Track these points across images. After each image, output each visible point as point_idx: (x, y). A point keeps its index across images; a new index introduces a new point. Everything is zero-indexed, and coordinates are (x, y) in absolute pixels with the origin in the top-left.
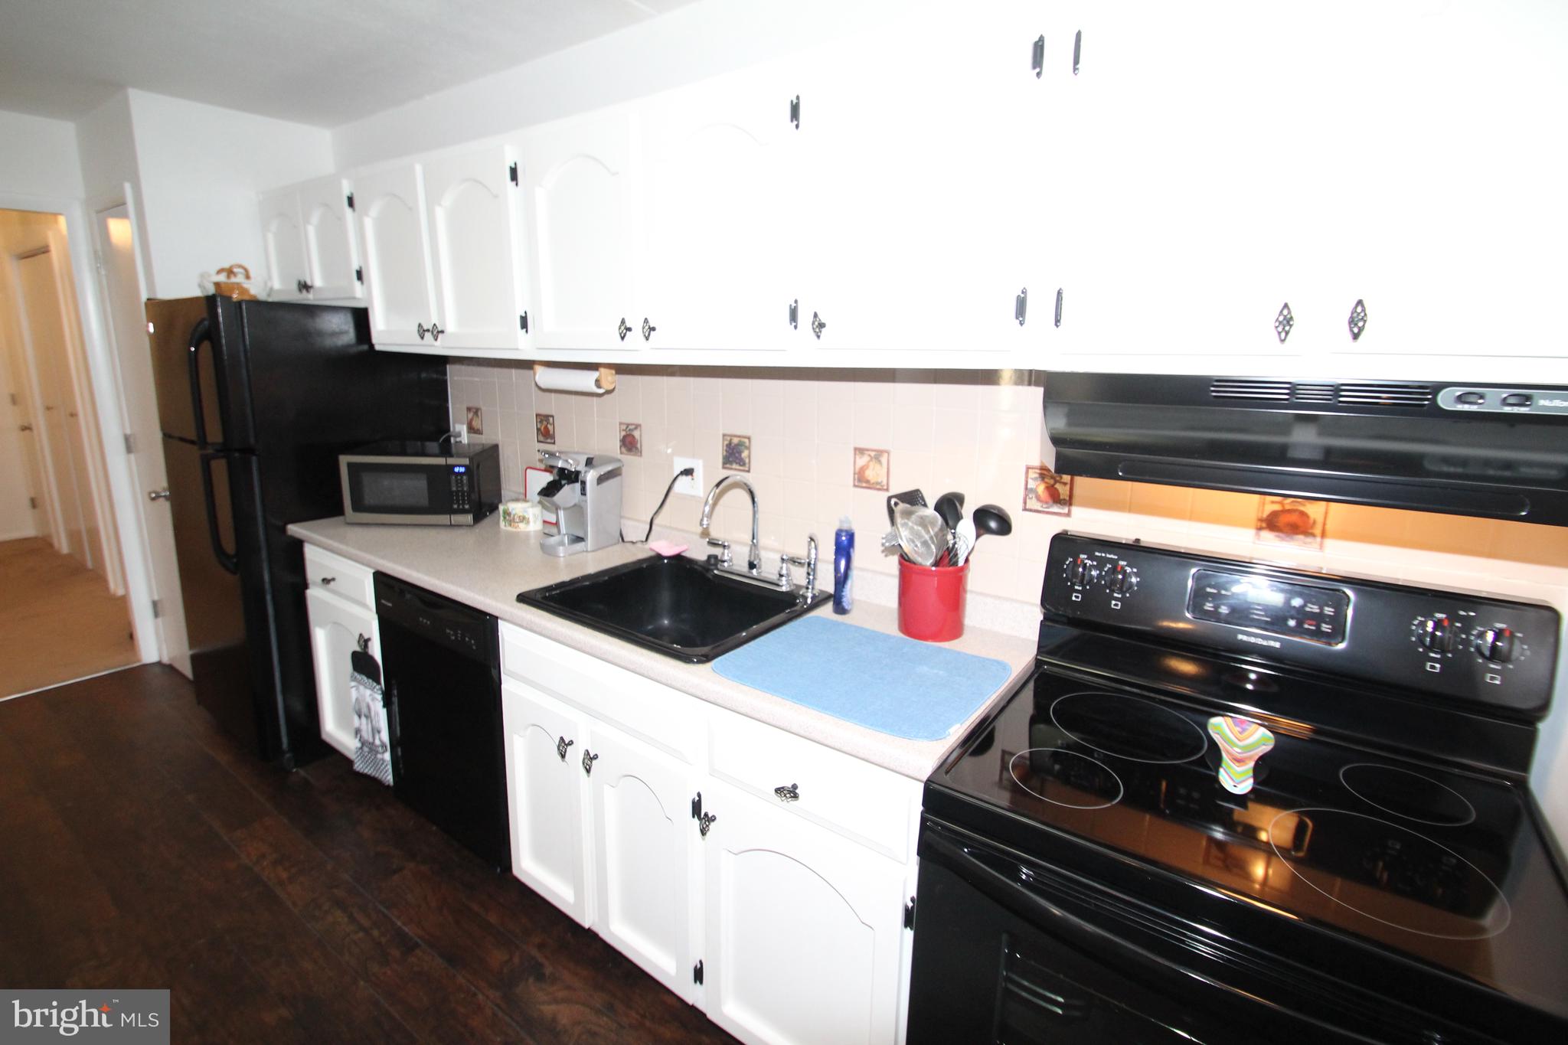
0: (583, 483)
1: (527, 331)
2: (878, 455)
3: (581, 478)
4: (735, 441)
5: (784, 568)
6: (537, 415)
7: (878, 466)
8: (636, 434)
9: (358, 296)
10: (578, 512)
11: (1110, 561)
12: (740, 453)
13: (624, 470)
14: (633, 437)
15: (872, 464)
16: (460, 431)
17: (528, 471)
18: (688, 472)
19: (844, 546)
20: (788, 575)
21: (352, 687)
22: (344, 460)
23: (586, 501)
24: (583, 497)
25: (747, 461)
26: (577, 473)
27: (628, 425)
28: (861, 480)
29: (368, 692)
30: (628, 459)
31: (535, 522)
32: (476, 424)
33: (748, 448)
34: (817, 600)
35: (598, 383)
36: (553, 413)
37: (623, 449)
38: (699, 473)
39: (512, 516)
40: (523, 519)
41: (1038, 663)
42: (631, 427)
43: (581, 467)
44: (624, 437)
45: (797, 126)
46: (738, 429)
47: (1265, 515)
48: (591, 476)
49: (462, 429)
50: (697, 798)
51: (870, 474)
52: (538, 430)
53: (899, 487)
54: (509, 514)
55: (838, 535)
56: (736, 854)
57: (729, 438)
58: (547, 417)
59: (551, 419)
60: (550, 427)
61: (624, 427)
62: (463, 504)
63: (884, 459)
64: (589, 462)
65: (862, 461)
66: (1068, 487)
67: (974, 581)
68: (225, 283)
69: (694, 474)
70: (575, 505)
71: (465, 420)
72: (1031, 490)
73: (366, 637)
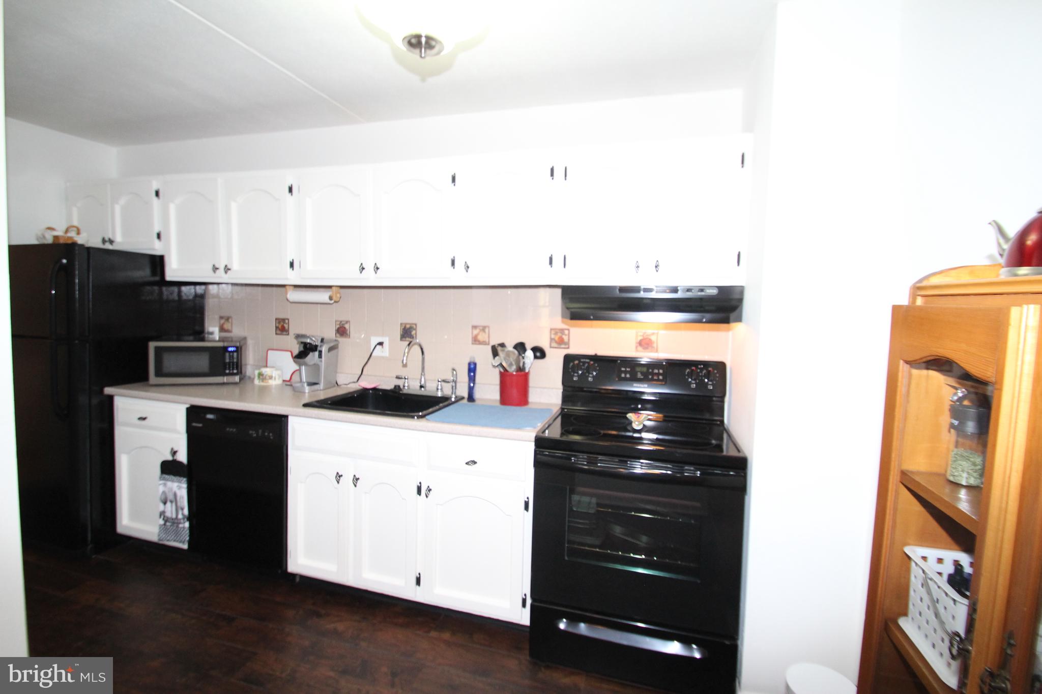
0: (320, 352)
1: (293, 269)
2: (484, 329)
3: (319, 349)
4: (408, 326)
5: (440, 386)
6: (276, 319)
7: (484, 334)
8: (347, 326)
9: (157, 248)
10: (317, 367)
11: (587, 362)
12: (411, 332)
13: (340, 346)
14: (345, 328)
15: (481, 334)
16: (213, 330)
17: (270, 352)
18: (381, 344)
19: (472, 369)
20: (441, 389)
21: (160, 484)
22: (152, 345)
23: (321, 361)
24: (320, 359)
25: (415, 336)
26: (316, 346)
27: (341, 322)
28: (476, 341)
29: (176, 484)
30: (342, 340)
31: (279, 379)
32: (227, 326)
33: (416, 329)
34: (458, 399)
35: (331, 298)
36: (288, 317)
37: (338, 335)
38: (386, 344)
39: (264, 376)
40: (271, 378)
41: (562, 409)
42: (343, 323)
43: (318, 343)
44: (338, 329)
45: (454, 185)
46: (409, 320)
47: (638, 341)
48: (324, 349)
49: (216, 330)
50: (419, 485)
51: (480, 338)
52: (277, 328)
53: (495, 341)
54: (262, 375)
55: (469, 364)
56: (441, 505)
57: (404, 325)
58: (284, 320)
59: (287, 321)
60: (286, 326)
61: (339, 323)
62: (233, 369)
63: (487, 330)
64: (322, 340)
65: (476, 332)
66: (567, 337)
67: (533, 382)
68: (63, 236)
69: (384, 345)
70: (315, 364)
71: (218, 325)
72: (553, 339)
73: (175, 449)
